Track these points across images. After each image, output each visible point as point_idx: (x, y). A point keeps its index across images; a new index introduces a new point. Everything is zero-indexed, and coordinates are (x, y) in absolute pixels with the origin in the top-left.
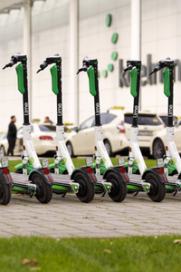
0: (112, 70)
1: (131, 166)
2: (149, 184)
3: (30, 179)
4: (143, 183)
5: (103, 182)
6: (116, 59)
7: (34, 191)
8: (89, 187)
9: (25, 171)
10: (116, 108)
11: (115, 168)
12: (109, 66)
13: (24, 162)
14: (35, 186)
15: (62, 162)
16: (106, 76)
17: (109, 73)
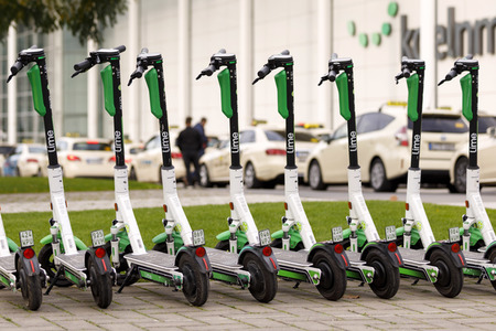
0: (390, 32)
1: (409, 234)
2: (436, 269)
3: (240, 262)
4: (426, 266)
5: (361, 266)
6: (395, 14)
7: (246, 283)
8: (338, 275)
9: (233, 244)
10: (393, 104)
11: (380, 243)
12: (384, 25)
13: (232, 229)
14: (248, 274)
15: (295, 228)
16: (379, 43)
17: (384, 38)
